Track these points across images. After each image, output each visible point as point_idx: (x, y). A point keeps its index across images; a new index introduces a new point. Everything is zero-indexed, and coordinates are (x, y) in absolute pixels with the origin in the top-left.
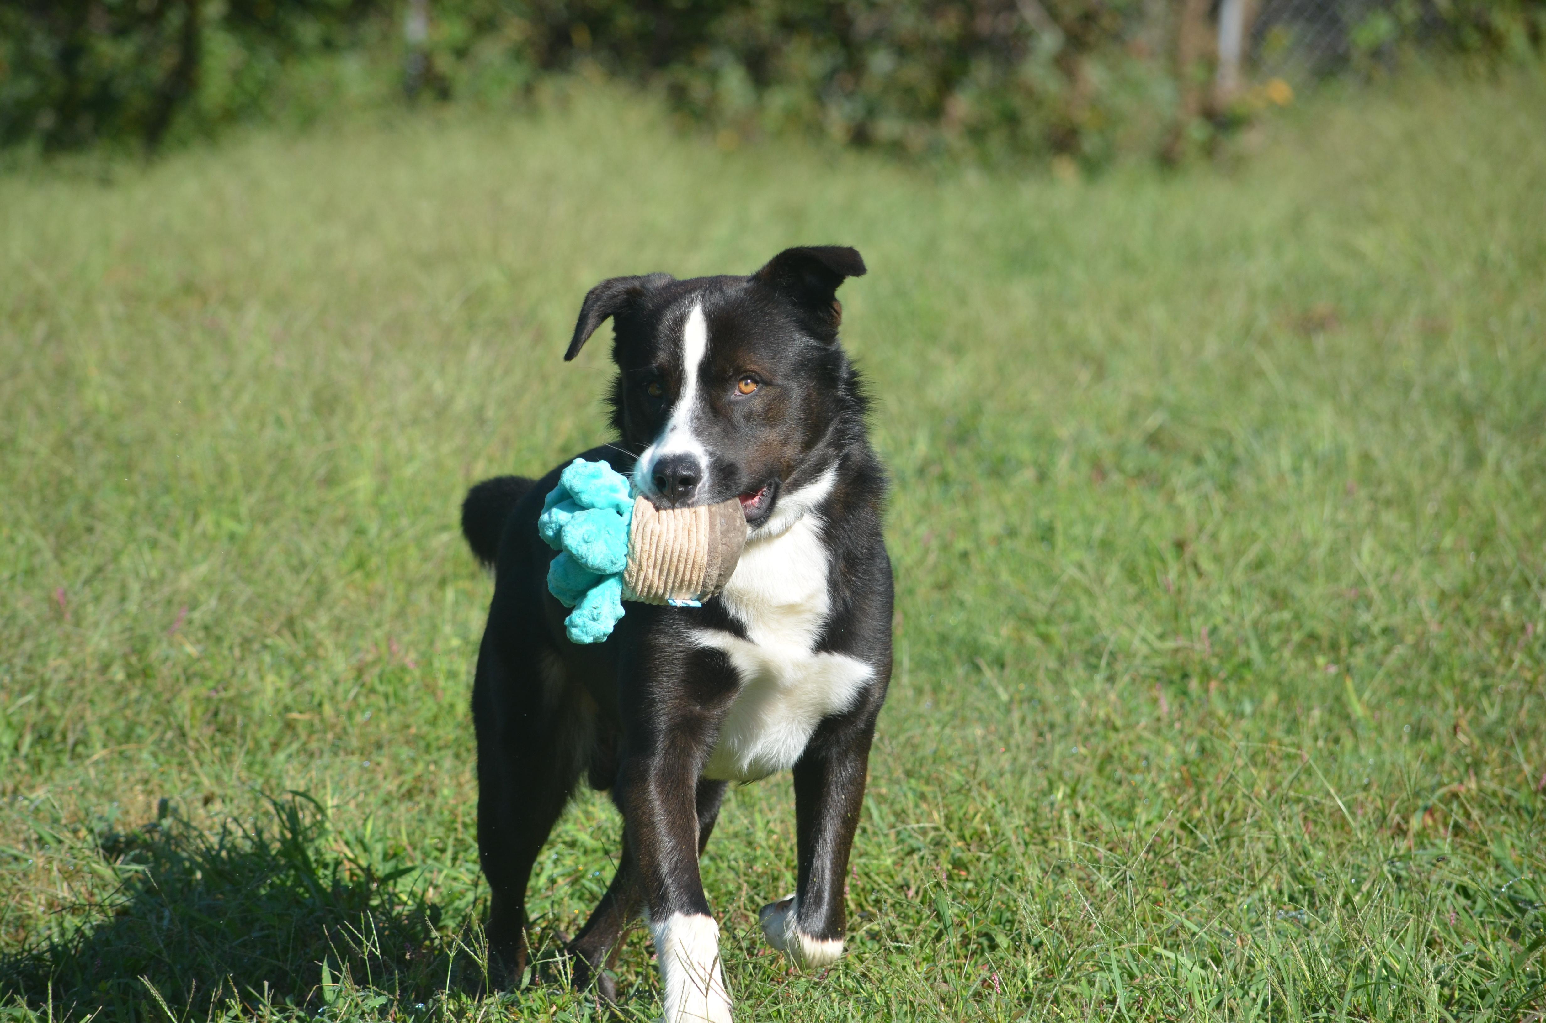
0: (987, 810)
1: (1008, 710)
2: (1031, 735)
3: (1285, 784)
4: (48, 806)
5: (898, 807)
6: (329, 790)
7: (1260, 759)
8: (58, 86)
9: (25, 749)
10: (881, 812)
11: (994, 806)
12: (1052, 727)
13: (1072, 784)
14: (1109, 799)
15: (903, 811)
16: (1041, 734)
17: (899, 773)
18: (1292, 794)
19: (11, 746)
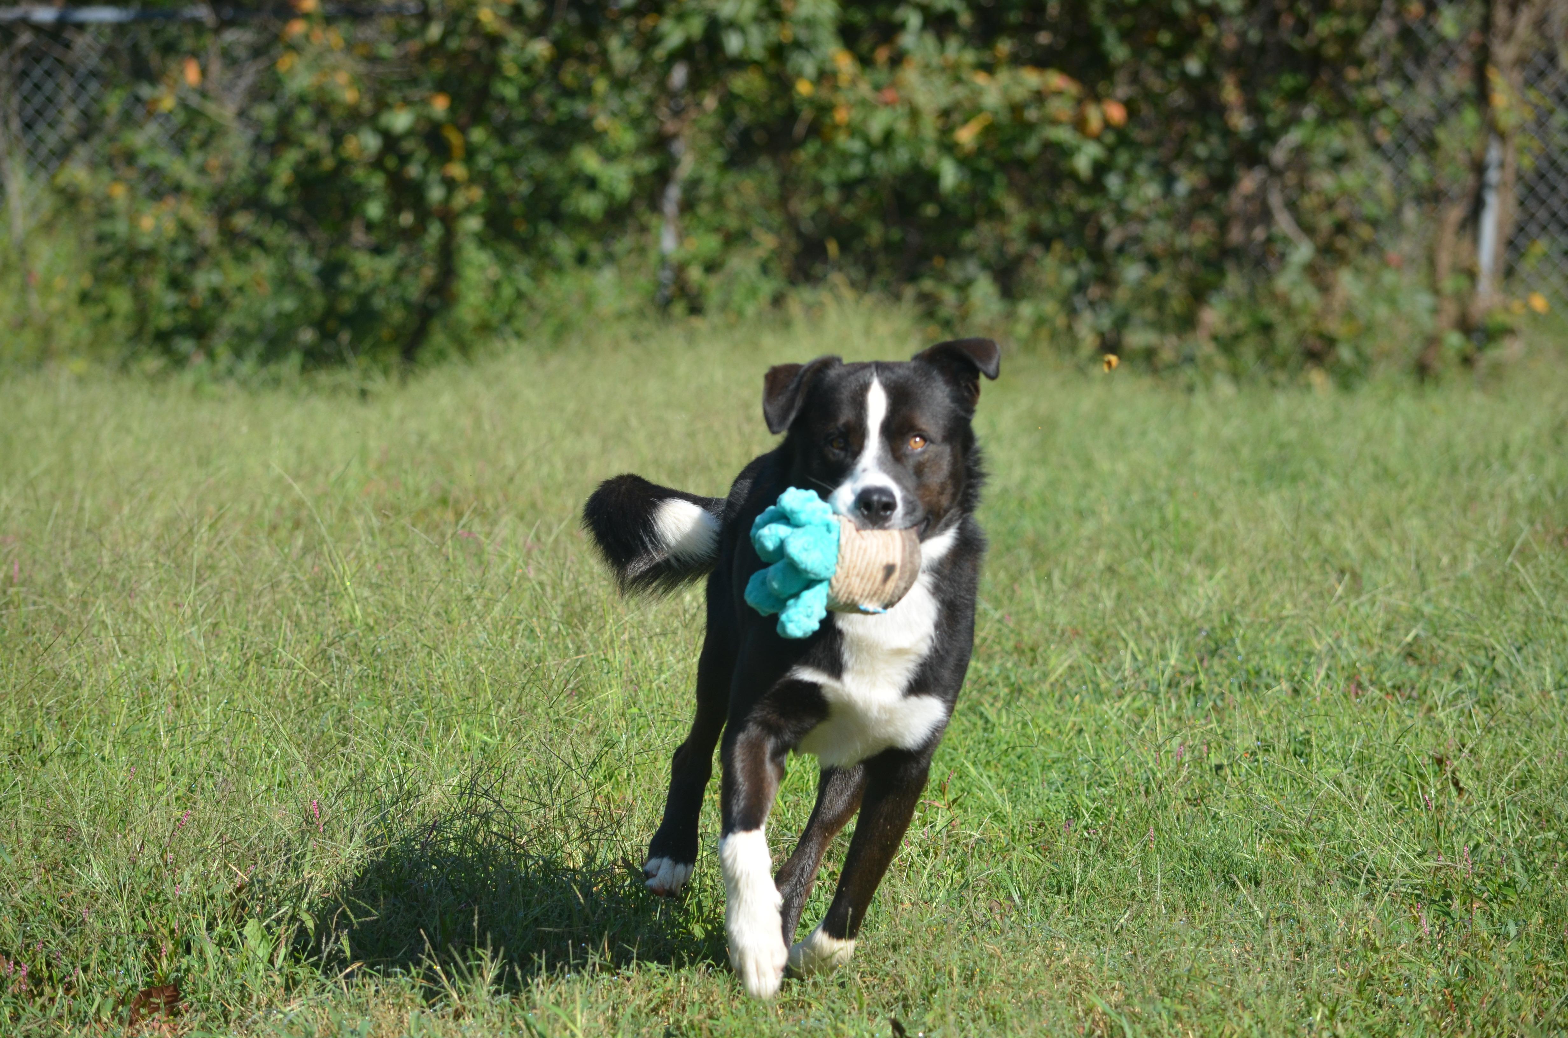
0: (1243, 1032)
1: (1265, 929)
2: (1289, 955)
3: (1553, 1009)
4: (302, 1019)
5: (1152, 1027)
6: (579, 1005)
7: (1527, 982)
8: (319, 301)
9: (279, 962)
10: (1135, 1031)
11: (1250, 1027)
12: (1309, 946)
13: (1330, 1005)
14: (1369, 1022)
15: (1158, 1031)
16: (1298, 954)
17: (1153, 992)
18: (1560, 1019)
19: (266, 960)
